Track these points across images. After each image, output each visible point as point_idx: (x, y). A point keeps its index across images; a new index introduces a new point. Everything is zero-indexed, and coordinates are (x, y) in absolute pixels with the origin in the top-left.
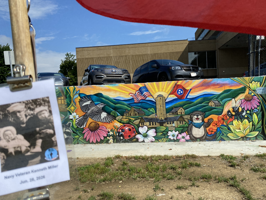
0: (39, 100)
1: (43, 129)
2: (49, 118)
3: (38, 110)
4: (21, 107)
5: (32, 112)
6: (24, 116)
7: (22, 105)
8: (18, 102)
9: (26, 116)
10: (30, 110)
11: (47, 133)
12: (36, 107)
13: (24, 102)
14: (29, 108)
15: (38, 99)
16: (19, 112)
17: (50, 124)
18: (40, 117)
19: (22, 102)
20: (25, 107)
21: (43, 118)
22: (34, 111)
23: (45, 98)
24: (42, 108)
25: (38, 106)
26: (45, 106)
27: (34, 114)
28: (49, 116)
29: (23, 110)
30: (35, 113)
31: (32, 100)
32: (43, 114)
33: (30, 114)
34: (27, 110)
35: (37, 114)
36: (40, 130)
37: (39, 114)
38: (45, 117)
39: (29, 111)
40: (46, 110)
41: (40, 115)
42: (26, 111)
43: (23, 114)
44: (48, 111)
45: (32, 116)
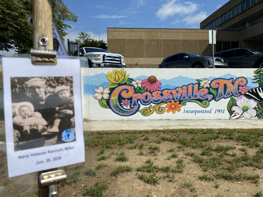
0: (61, 79)
1: (63, 109)
2: (70, 98)
3: (59, 88)
4: (41, 83)
5: (52, 90)
6: (43, 93)
7: (43, 81)
8: (38, 77)
9: (46, 93)
10: (51, 88)
11: (66, 113)
12: (58, 85)
13: (45, 78)
14: (50, 85)
15: (61, 77)
16: (39, 87)
17: (70, 105)
18: (60, 96)
19: (43, 78)
20: (46, 83)
21: (64, 97)
22: (55, 89)
23: (68, 77)
24: (64, 87)
25: (60, 85)
26: (67, 85)
27: (54, 92)
28: (70, 96)
29: (43, 87)
30: (56, 91)
31: (55, 77)
32: (65, 93)
33: (50, 91)
34: (48, 87)
35: (58, 92)
36: (59, 110)
37: (59, 93)
38: (66, 97)
39: (49, 88)
40: (67, 90)
41: (61, 94)
42: (46, 88)
43: (42, 90)
44: (69, 91)
45: (52, 94)
